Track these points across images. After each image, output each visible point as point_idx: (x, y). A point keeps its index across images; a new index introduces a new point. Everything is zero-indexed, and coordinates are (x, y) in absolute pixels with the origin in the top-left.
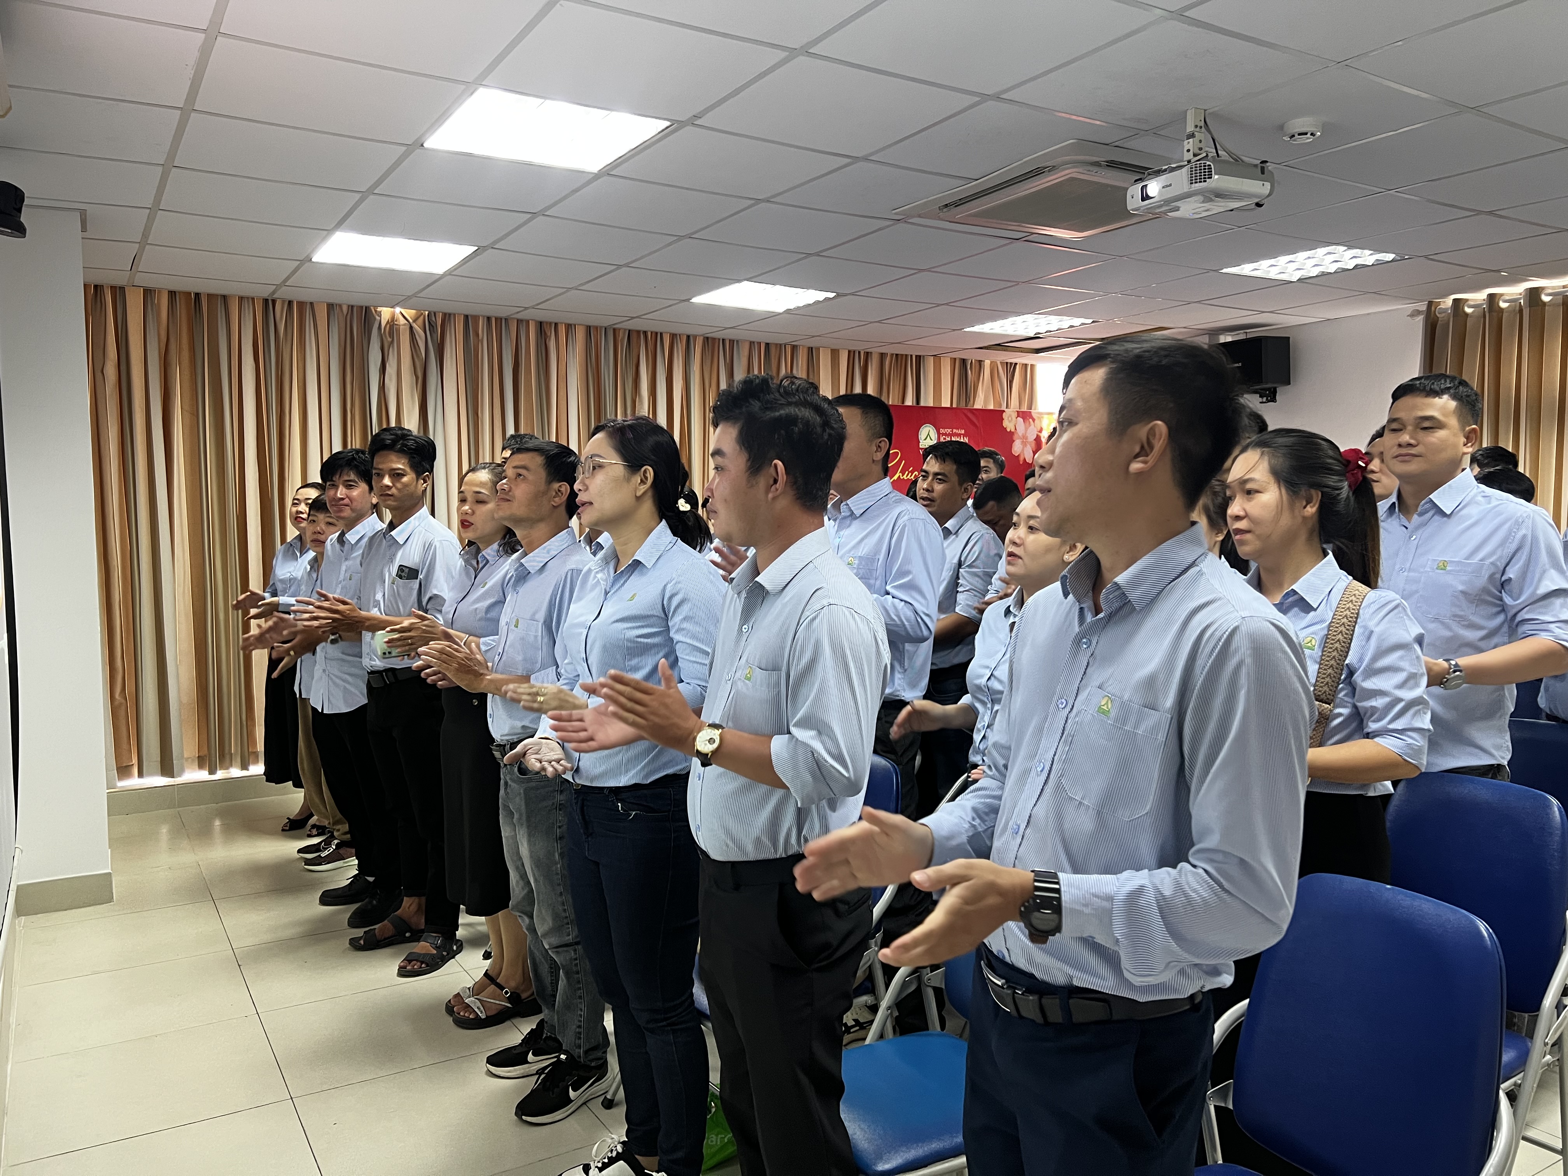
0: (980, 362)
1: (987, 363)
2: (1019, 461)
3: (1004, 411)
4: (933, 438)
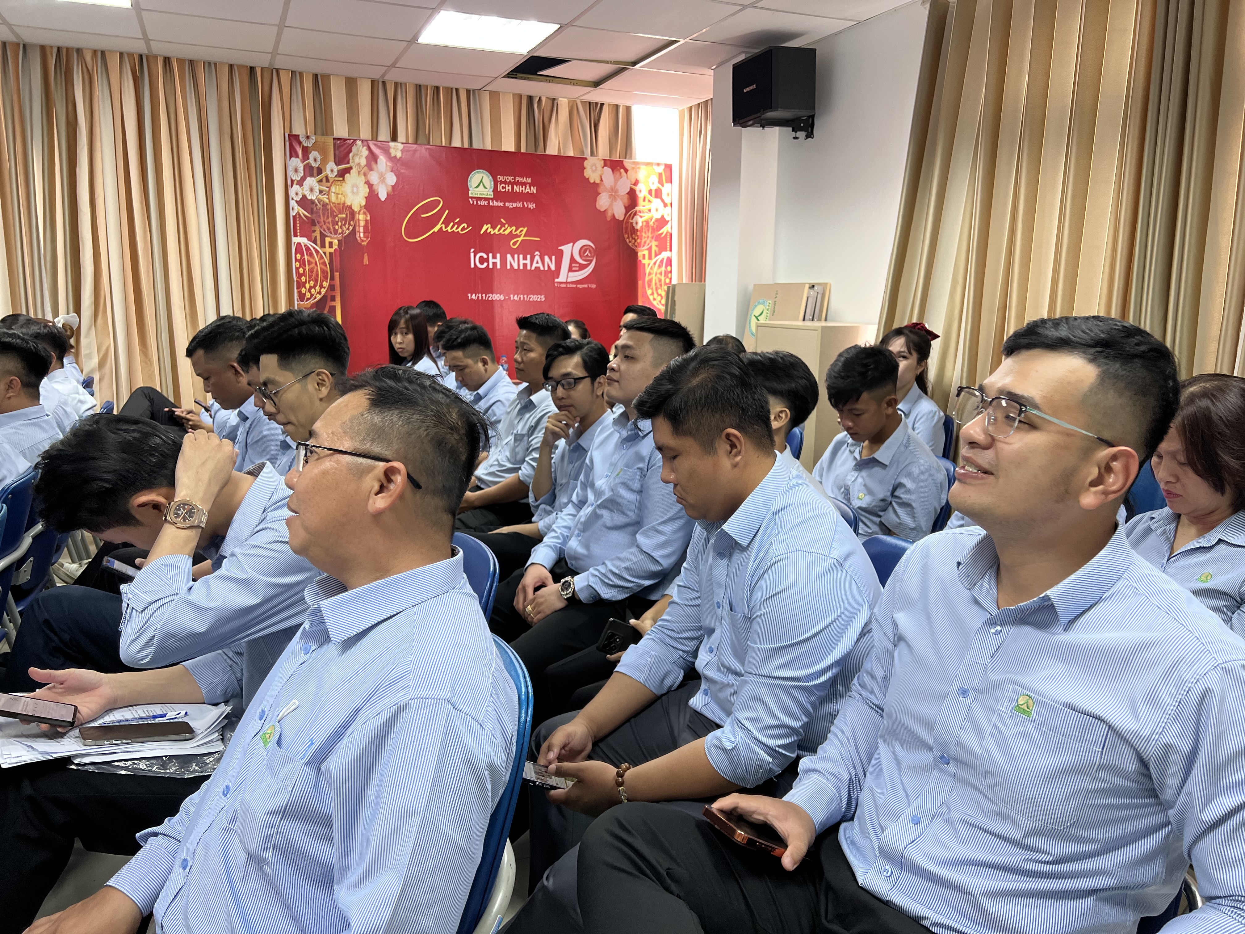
0: (553, 101)
1: (563, 103)
2: (606, 217)
3: (586, 159)
4: (488, 185)
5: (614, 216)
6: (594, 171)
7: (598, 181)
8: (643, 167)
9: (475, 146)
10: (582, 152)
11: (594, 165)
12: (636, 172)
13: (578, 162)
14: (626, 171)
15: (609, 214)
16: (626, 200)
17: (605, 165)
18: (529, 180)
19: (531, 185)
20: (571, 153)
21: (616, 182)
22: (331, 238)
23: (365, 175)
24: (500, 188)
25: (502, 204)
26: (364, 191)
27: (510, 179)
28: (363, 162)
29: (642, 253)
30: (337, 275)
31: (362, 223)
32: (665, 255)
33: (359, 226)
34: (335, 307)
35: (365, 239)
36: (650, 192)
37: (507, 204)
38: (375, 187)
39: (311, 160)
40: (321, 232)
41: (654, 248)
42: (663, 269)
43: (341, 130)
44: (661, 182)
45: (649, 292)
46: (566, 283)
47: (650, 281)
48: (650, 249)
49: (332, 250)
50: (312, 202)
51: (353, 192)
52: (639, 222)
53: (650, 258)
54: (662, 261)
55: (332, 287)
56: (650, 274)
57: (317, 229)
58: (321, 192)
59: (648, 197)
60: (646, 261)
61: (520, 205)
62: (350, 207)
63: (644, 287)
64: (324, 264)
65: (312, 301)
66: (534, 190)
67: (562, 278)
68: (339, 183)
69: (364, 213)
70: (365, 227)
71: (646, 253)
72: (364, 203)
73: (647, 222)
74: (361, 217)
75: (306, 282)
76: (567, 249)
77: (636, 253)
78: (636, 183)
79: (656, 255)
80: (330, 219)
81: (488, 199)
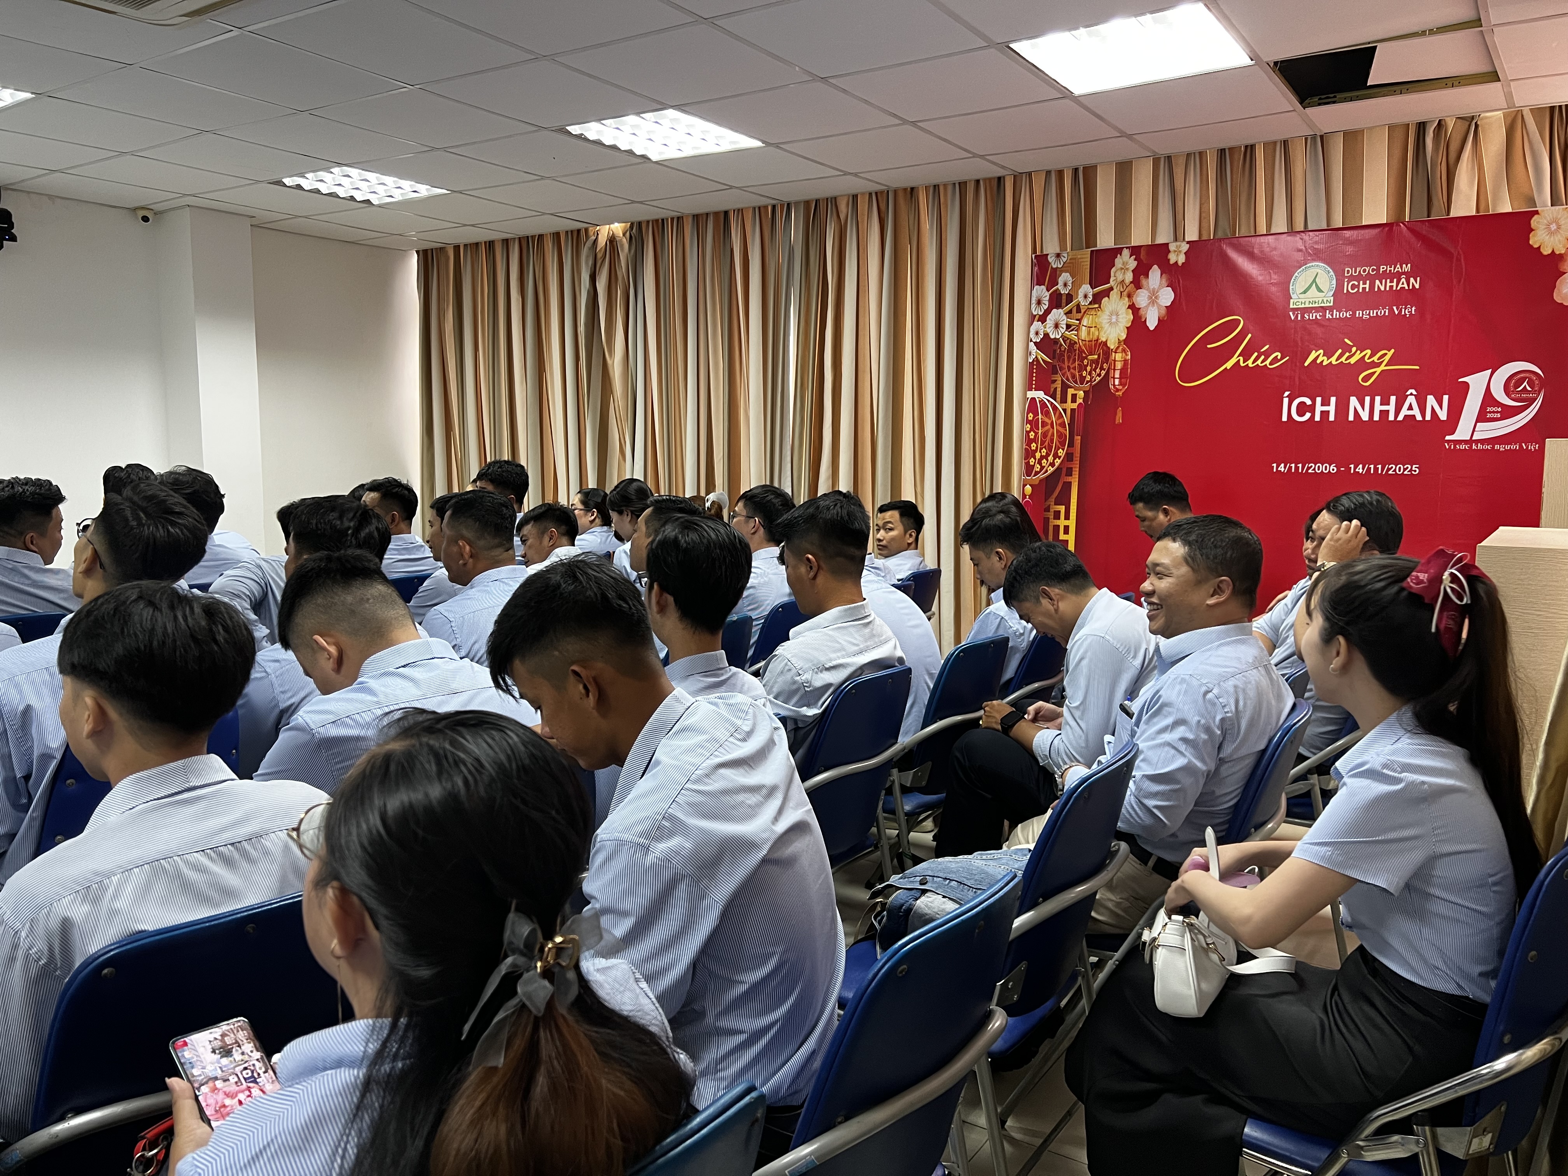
3: (1537, 213)
4: (1325, 286)
6: (1551, 233)
7: (1561, 250)
10: (1532, 201)
11: (1555, 220)
13: (1519, 222)
18: (1407, 268)
19: (1408, 276)
20: (1504, 208)
22: (1076, 389)
23: (1129, 296)
24: (1347, 287)
25: (1348, 315)
26: (1126, 318)
27: (1370, 270)
28: (1129, 277)
30: (1078, 439)
31: (1119, 366)
33: (1114, 370)
34: (1069, 484)
35: (1120, 387)
37: (1359, 313)
38: (1142, 312)
39: (1060, 286)
40: (1063, 382)
43: (1105, 238)
46: (1470, 442)
49: (1075, 406)
50: (1056, 341)
51: (1111, 323)
55: (1069, 457)
57: (1058, 378)
58: (1068, 326)
61: (1382, 312)
62: (1105, 343)
64: (1063, 425)
65: (1041, 476)
66: (1414, 283)
67: (1462, 432)
68: (1093, 312)
69: (1124, 351)
70: (1123, 371)
72: (1123, 336)
74: (1119, 356)
75: (1036, 451)
76: (1477, 382)
80: (1076, 364)
81: (1324, 309)
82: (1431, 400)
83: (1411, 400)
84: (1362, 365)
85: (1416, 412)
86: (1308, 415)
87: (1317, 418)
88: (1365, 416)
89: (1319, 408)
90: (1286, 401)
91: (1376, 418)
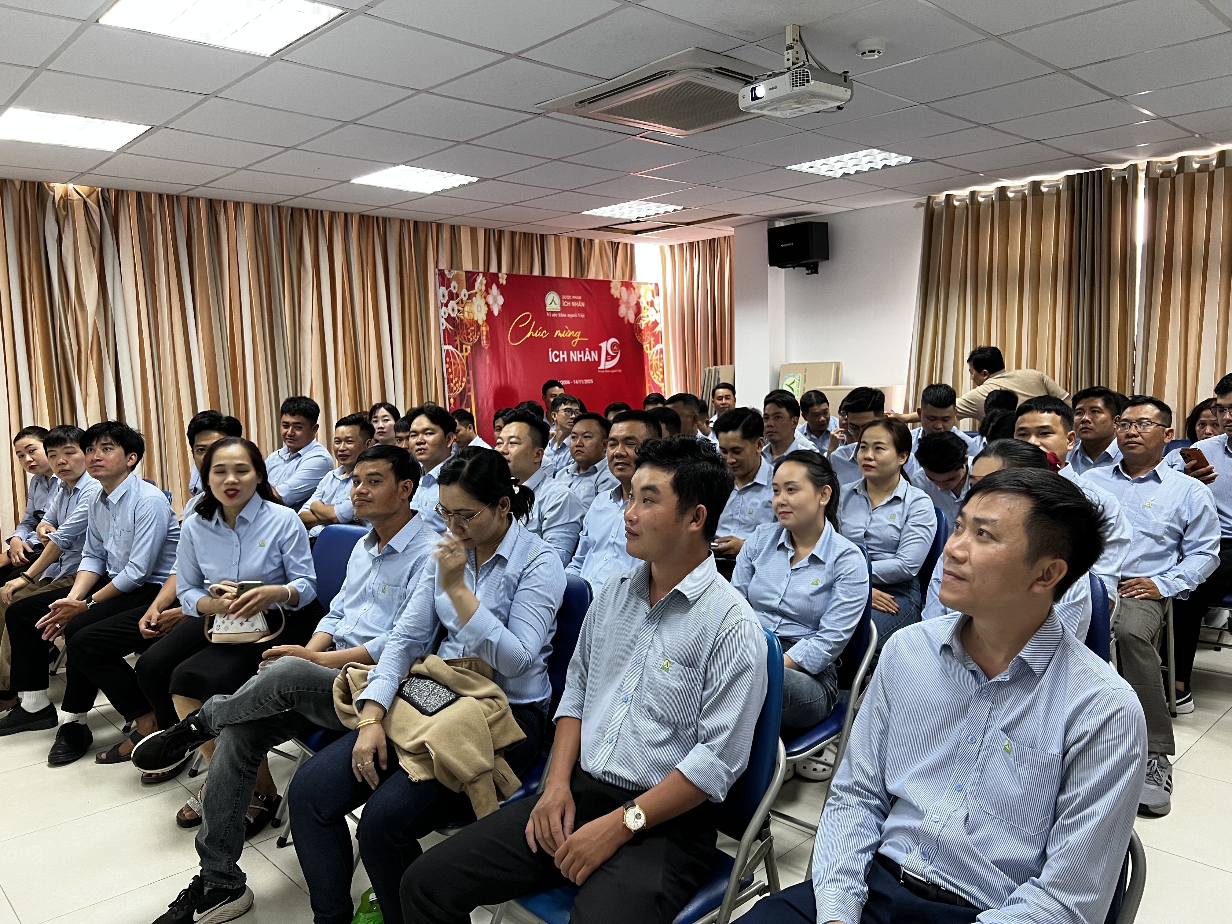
0: (591, 241)
1: (597, 242)
2: (624, 322)
3: (611, 281)
4: (557, 303)
5: (628, 321)
6: (616, 290)
7: (619, 297)
8: (643, 286)
9: (547, 274)
10: (608, 277)
11: (616, 285)
12: (639, 290)
13: (606, 284)
14: (634, 289)
15: (626, 320)
16: (635, 308)
17: (622, 285)
18: (580, 298)
19: (582, 301)
20: (601, 278)
21: (629, 296)
22: (467, 345)
23: (485, 298)
24: (564, 304)
25: (565, 316)
26: (485, 309)
27: (569, 297)
28: (484, 288)
29: (646, 345)
30: (471, 372)
31: (485, 333)
32: (659, 346)
33: (483, 335)
34: (470, 396)
35: (486, 344)
36: (648, 303)
37: (569, 315)
38: (491, 307)
39: (452, 288)
40: (460, 342)
41: (652, 342)
42: (658, 356)
43: (468, 266)
44: (653, 296)
45: (651, 373)
46: (604, 369)
47: (652, 365)
48: (650, 343)
49: (467, 354)
50: (454, 318)
51: (478, 311)
52: (643, 324)
53: (651, 349)
54: (657, 352)
55: (468, 381)
56: (651, 360)
57: (458, 338)
58: (459, 311)
59: (647, 307)
60: (648, 352)
61: (575, 315)
62: (477, 321)
63: (648, 370)
64: (463, 364)
65: (457, 393)
66: (583, 305)
67: (602, 367)
68: (469, 304)
69: (486, 326)
70: (487, 336)
71: (648, 345)
72: (485, 318)
73: (647, 324)
74: (484, 329)
75: (452, 379)
76: (603, 345)
77: (642, 346)
78: (639, 297)
79: (654, 347)
80: (465, 331)
81: (557, 312)
82: (592, 352)
83: (587, 353)
84: (573, 338)
85: (589, 358)
86: (558, 359)
87: (561, 360)
88: (575, 360)
89: (562, 356)
90: (550, 353)
91: (579, 360)
